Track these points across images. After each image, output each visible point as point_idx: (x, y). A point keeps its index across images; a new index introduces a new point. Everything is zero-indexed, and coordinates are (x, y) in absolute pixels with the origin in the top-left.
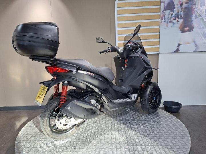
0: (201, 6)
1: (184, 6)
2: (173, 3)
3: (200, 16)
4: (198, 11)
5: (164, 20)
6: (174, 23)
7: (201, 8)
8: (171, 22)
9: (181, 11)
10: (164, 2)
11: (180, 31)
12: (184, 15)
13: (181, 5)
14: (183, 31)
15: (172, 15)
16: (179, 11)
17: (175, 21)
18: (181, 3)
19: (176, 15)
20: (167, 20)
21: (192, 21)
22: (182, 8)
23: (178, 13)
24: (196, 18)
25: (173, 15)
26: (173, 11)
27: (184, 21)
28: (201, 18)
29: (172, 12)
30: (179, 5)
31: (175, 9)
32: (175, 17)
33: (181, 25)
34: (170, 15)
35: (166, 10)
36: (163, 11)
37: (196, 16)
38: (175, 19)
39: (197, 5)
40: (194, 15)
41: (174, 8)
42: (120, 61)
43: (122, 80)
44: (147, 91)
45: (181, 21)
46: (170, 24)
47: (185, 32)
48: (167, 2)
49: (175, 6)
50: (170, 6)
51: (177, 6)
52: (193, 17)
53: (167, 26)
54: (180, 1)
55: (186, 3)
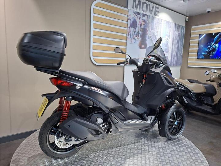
0: (151, 30)
1: (143, 26)
2: (136, 22)
3: (151, 37)
4: (150, 33)
5: (129, 36)
6: (136, 40)
7: (151, 31)
8: (134, 38)
9: (141, 31)
10: (130, 20)
11: (139, 48)
12: (142, 34)
13: (141, 25)
14: (141, 48)
15: (135, 32)
16: (139, 30)
17: (136, 38)
19: (137, 33)
20: (131, 36)
21: (146, 40)
22: (141, 28)
23: (138, 32)
24: (148, 39)
25: (136, 33)
26: (136, 29)
27: (142, 39)
28: (151, 39)
29: (135, 30)
30: (139, 25)
31: (137, 28)
32: (137, 35)
33: (140, 42)
34: (134, 32)
36: (130, 27)
37: (148, 37)
38: (137, 37)
39: (149, 28)
40: (147, 36)
41: (136, 27)
42: (139, 75)
43: (138, 97)
44: (167, 113)
45: (140, 39)
46: (133, 40)
47: (142, 49)
48: (132, 20)
49: (137, 25)
50: (134, 25)
51: (138, 25)
52: (147, 38)
53: (131, 42)
54: (140, 22)
55: (144, 25)
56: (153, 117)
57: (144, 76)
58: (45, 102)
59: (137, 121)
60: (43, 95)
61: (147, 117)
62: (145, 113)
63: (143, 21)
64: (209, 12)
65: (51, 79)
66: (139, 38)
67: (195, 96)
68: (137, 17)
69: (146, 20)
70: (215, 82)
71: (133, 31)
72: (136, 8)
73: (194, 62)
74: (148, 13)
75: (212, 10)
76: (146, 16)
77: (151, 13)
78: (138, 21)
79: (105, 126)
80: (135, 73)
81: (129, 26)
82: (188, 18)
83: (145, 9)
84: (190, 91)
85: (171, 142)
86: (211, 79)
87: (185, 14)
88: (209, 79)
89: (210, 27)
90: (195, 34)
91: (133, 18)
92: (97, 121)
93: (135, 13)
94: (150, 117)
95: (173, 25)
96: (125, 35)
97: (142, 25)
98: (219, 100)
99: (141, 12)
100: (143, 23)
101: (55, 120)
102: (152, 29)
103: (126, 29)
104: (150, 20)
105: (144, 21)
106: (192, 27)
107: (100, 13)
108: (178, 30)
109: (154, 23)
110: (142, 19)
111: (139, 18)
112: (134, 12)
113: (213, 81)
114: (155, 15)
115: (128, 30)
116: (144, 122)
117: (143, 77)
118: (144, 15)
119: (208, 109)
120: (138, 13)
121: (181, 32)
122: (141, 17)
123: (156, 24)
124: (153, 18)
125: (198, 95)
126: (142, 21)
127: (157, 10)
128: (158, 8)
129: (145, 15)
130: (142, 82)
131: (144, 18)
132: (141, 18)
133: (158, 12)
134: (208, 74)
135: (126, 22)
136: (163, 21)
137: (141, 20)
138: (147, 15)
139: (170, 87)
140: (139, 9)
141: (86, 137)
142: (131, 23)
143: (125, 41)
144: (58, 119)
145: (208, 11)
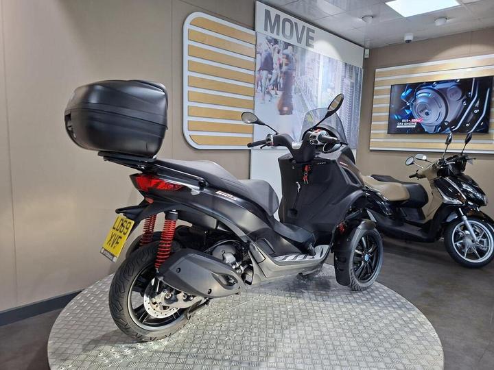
0: (301, 75)
1: (284, 68)
2: (272, 59)
3: (300, 91)
4: (298, 81)
5: (260, 88)
6: (271, 96)
7: (300, 77)
8: (268, 93)
9: (281, 77)
10: (261, 54)
11: (279, 112)
12: (283, 84)
13: (281, 66)
14: (282, 113)
15: (270, 80)
16: (278, 76)
17: (273, 92)
18: (281, 62)
19: (274, 81)
20: (263, 89)
21: (291, 97)
22: (281, 72)
23: (277, 79)
25: (272, 81)
26: (271, 74)
27: (284, 94)
28: (300, 94)
29: (270, 76)
30: (278, 66)
31: (274, 71)
32: (273, 85)
33: (280, 101)
34: (268, 80)
35: (263, 70)
36: (259, 70)
38: (273, 89)
40: (293, 87)
41: (273, 69)
42: (293, 168)
43: (294, 212)
44: (351, 240)
45: (280, 93)
46: (267, 97)
47: (284, 114)
48: (264, 55)
49: (274, 65)
50: (268, 65)
51: (276, 66)
52: (293, 91)
53: (263, 99)
54: (279, 59)
55: (286, 65)
56: (326, 247)
57: (306, 169)
58: (122, 224)
59: (296, 257)
60: (119, 211)
61: (314, 247)
62: (309, 241)
63: (285, 56)
64: (408, 41)
65: (133, 177)
66: (278, 92)
67: (389, 207)
68: (274, 50)
69: (290, 55)
70: (426, 179)
71: (266, 79)
72: (272, 32)
73: (381, 140)
74: (293, 41)
75: (414, 38)
76: (290, 47)
77: (299, 41)
78: (275, 57)
79: (242, 268)
80: (283, 163)
81: (258, 68)
82: (367, 51)
83: (288, 32)
84: (380, 199)
85: (359, 294)
86: (419, 173)
87: (363, 44)
88: (415, 173)
89: (412, 71)
90: (382, 83)
91: (266, 51)
92: (224, 258)
93: (270, 41)
94: (319, 248)
95: (341, 65)
96: (252, 86)
97: (284, 65)
98: (435, 211)
99: (280, 38)
100: (284, 61)
101: (144, 260)
102: (303, 73)
103: (252, 73)
104: (298, 55)
105: (287, 57)
106: (377, 70)
107: (202, 39)
108: (351, 77)
109: (306, 61)
110: (283, 54)
111: (277, 51)
112: (267, 39)
113: (422, 176)
114: (308, 45)
115: (257, 75)
116: (309, 258)
117: (304, 171)
118: (287, 45)
119: (415, 231)
120: (276, 42)
121: (356, 80)
122: (281, 48)
123: (308, 64)
124: (304, 51)
125: (395, 205)
126: (283, 58)
127: (311, 34)
128: (313, 32)
129: (289, 44)
130: (301, 181)
131: (286, 51)
132: (281, 52)
133: (312, 38)
134: (412, 163)
135: (252, 60)
136: (321, 57)
137: (281, 56)
138: (292, 46)
139: (356, 189)
140: (278, 34)
141: (211, 290)
142: (263, 60)
143: (251, 99)
144: (149, 258)
145: (407, 38)
